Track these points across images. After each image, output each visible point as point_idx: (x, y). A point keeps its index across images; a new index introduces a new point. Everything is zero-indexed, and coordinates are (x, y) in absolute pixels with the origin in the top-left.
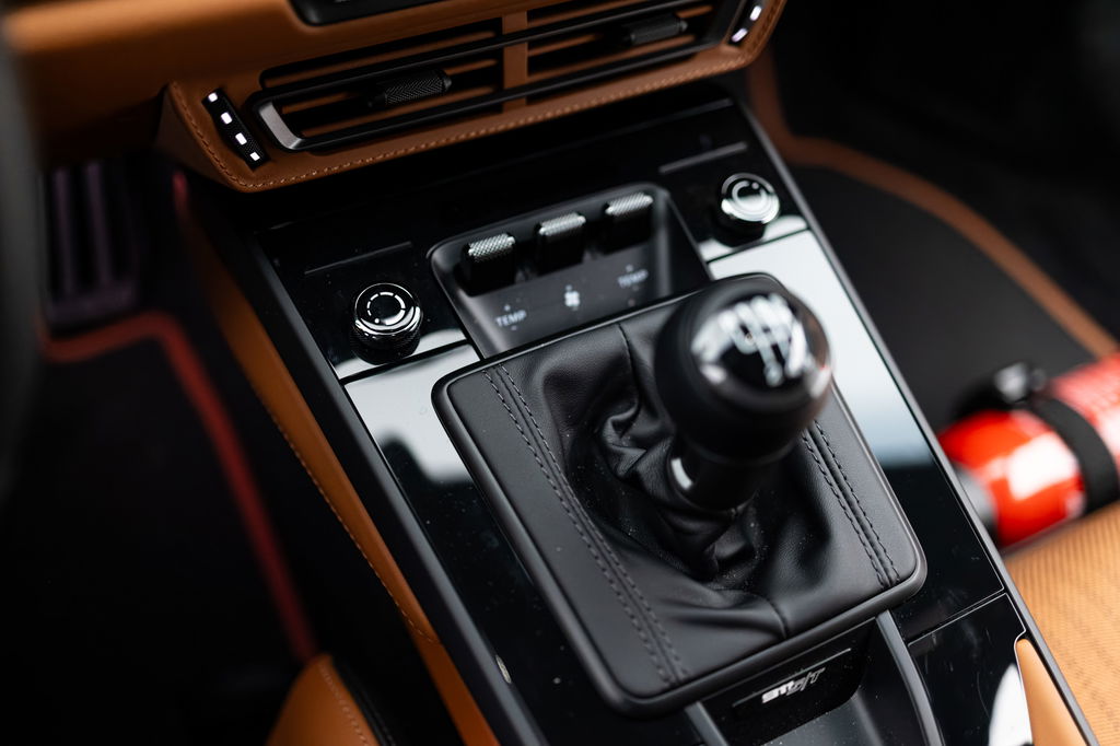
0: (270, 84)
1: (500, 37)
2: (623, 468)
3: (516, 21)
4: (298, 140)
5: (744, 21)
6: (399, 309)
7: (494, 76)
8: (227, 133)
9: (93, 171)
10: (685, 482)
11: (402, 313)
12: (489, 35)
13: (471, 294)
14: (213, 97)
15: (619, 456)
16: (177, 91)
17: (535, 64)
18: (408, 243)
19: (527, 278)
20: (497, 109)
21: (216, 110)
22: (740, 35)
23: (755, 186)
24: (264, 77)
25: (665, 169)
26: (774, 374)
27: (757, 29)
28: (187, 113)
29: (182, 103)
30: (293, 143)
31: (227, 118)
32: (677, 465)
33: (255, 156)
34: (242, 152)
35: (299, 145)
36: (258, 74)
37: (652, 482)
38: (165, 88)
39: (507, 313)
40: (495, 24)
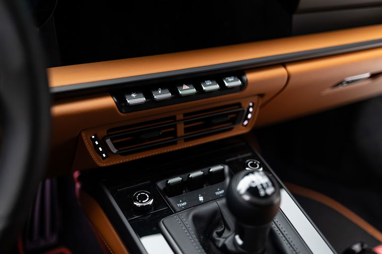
0: (109, 133)
1: (175, 121)
2: (220, 245)
3: (180, 117)
4: (116, 150)
5: (246, 118)
6: (147, 198)
7: (174, 133)
8: (96, 147)
9: (48, 182)
10: (240, 242)
11: (148, 199)
12: (172, 121)
13: (169, 197)
14: (93, 137)
15: (219, 241)
16: (83, 134)
17: (186, 130)
18: (149, 182)
19: (186, 192)
20: (175, 143)
21: (94, 140)
22: (246, 123)
23: (255, 163)
24: (108, 131)
25: (227, 160)
26: (262, 193)
27: (250, 121)
28: (86, 141)
29: (84, 138)
30: (115, 151)
31: (97, 143)
32: (237, 237)
33: (104, 155)
34: (100, 153)
35: (117, 152)
36: (106, 131)
37: (230, 247)
38: (80, 133)
39: (181, 203)
40: (174, 118)
